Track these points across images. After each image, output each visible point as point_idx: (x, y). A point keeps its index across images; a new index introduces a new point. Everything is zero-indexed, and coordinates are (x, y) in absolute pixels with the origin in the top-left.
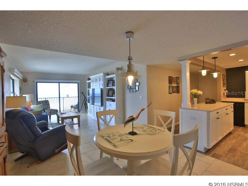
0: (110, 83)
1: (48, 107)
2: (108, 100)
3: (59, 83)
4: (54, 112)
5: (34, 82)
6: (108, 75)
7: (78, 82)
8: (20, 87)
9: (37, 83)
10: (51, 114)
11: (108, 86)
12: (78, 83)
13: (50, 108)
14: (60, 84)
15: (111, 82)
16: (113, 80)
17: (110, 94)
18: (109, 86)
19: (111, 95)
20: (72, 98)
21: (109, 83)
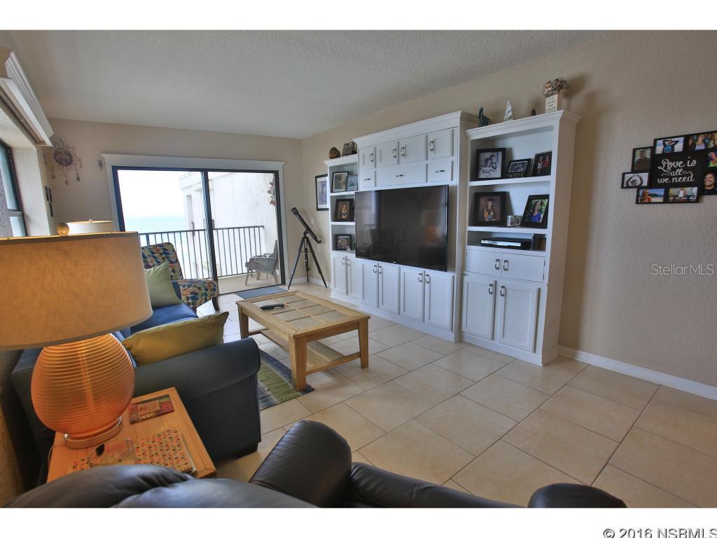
0: (486, 160)
1: (174, 271)
2: (483, 242)
3: (205, 172)
4: (206, 295)
5: (101, 164)
6: (484, 121)
7: (277, 166)
8: (46, 187)
9: (115, 169)
10: (198, 301)
11: (475, 177)
12: (276, 173)
13: (181, 275)
14: (210, 174)
15: (490, 159)
16: (503, 150)
17: (486, 214)
18: (482, 175)
19: (494, 217)
20: (242, 230)
21: (482, 163)
